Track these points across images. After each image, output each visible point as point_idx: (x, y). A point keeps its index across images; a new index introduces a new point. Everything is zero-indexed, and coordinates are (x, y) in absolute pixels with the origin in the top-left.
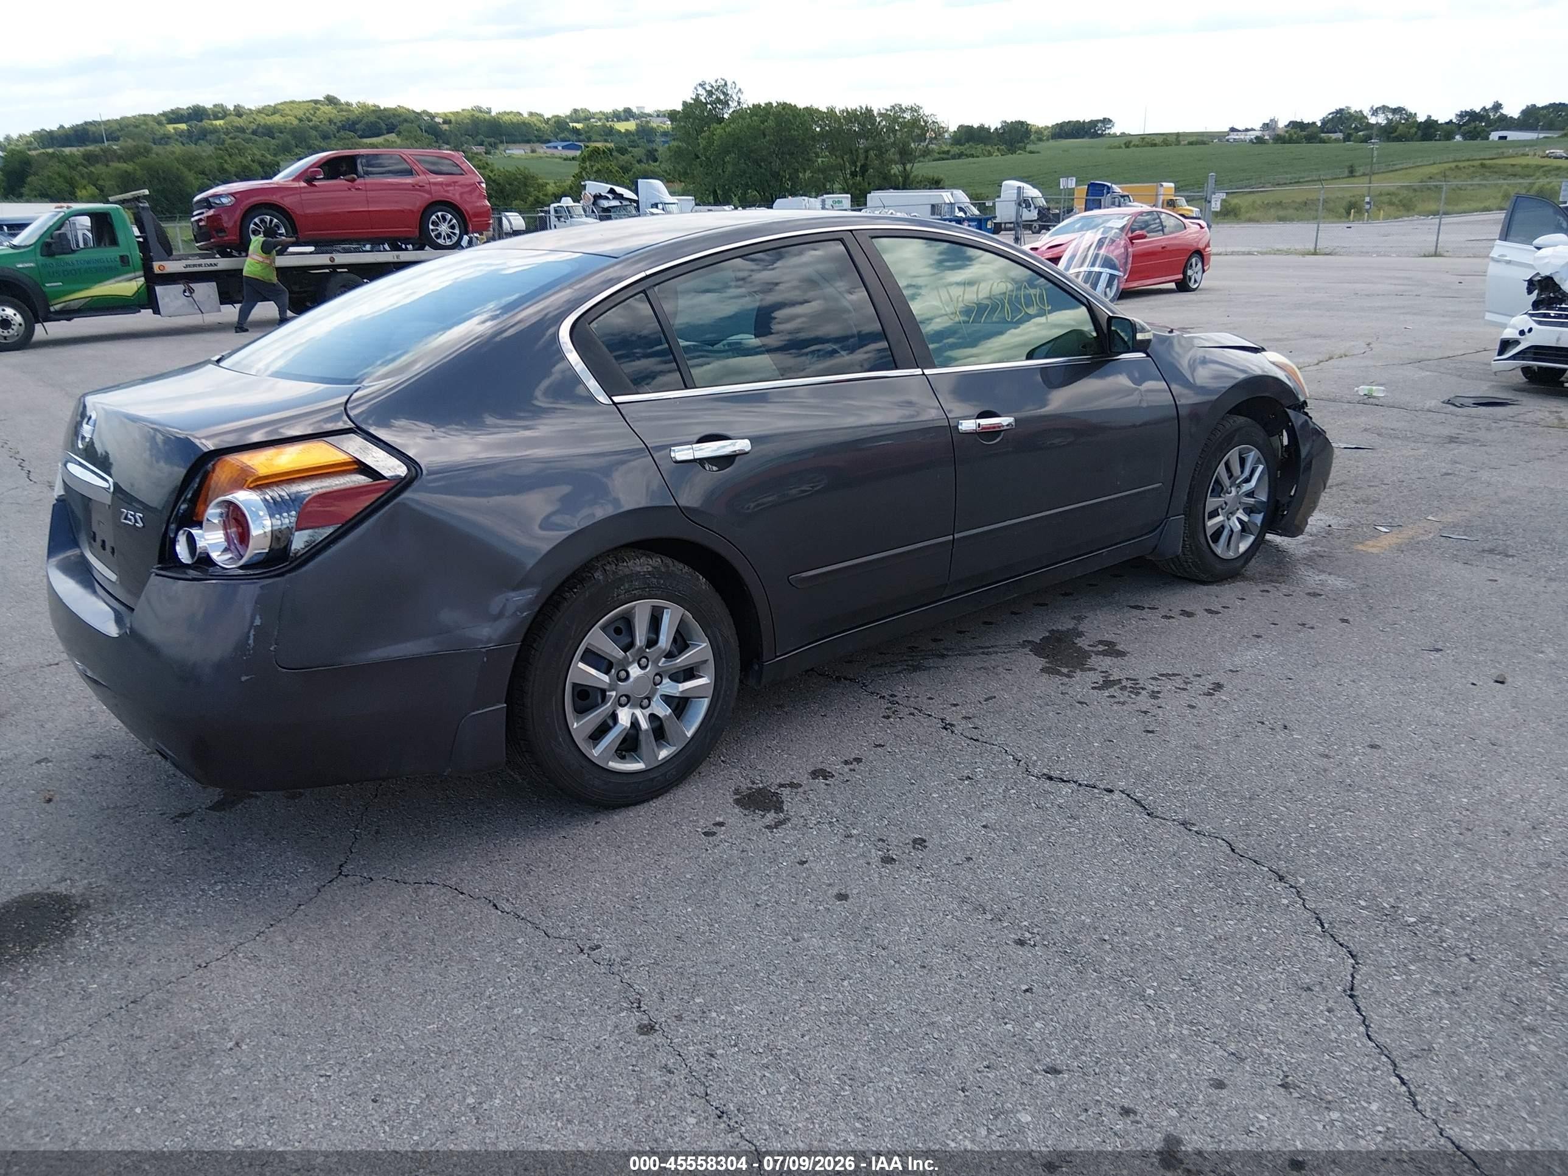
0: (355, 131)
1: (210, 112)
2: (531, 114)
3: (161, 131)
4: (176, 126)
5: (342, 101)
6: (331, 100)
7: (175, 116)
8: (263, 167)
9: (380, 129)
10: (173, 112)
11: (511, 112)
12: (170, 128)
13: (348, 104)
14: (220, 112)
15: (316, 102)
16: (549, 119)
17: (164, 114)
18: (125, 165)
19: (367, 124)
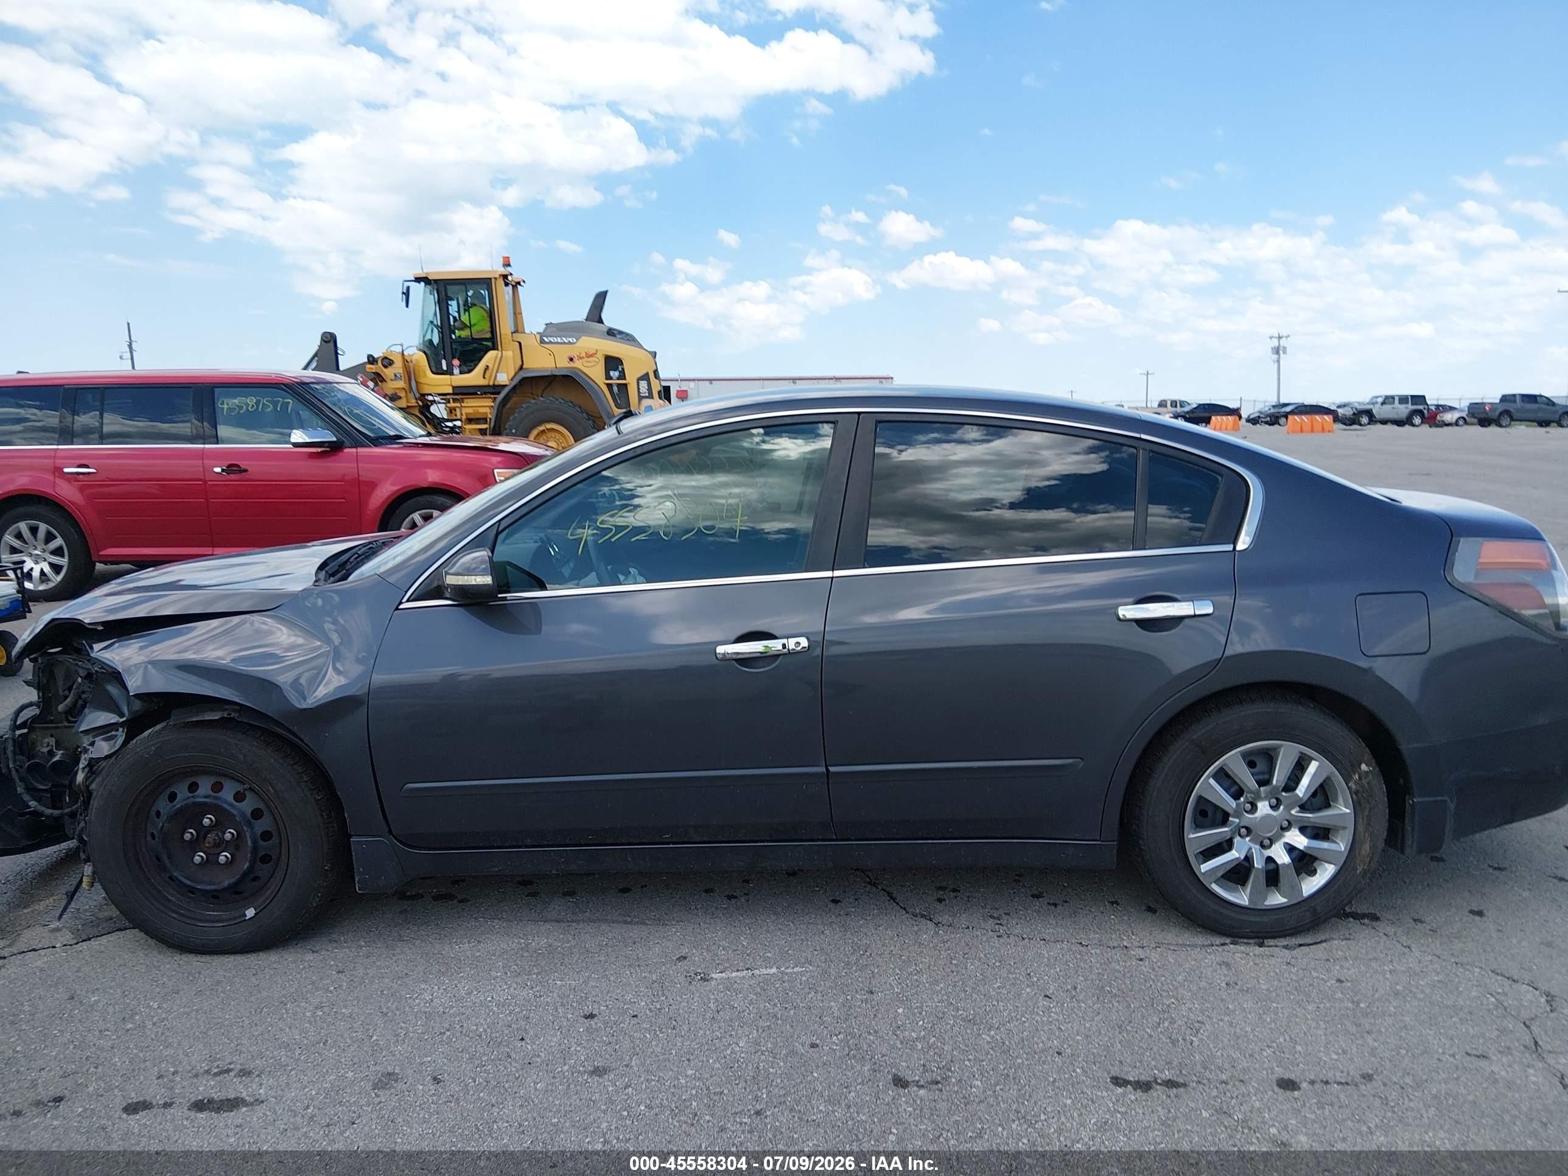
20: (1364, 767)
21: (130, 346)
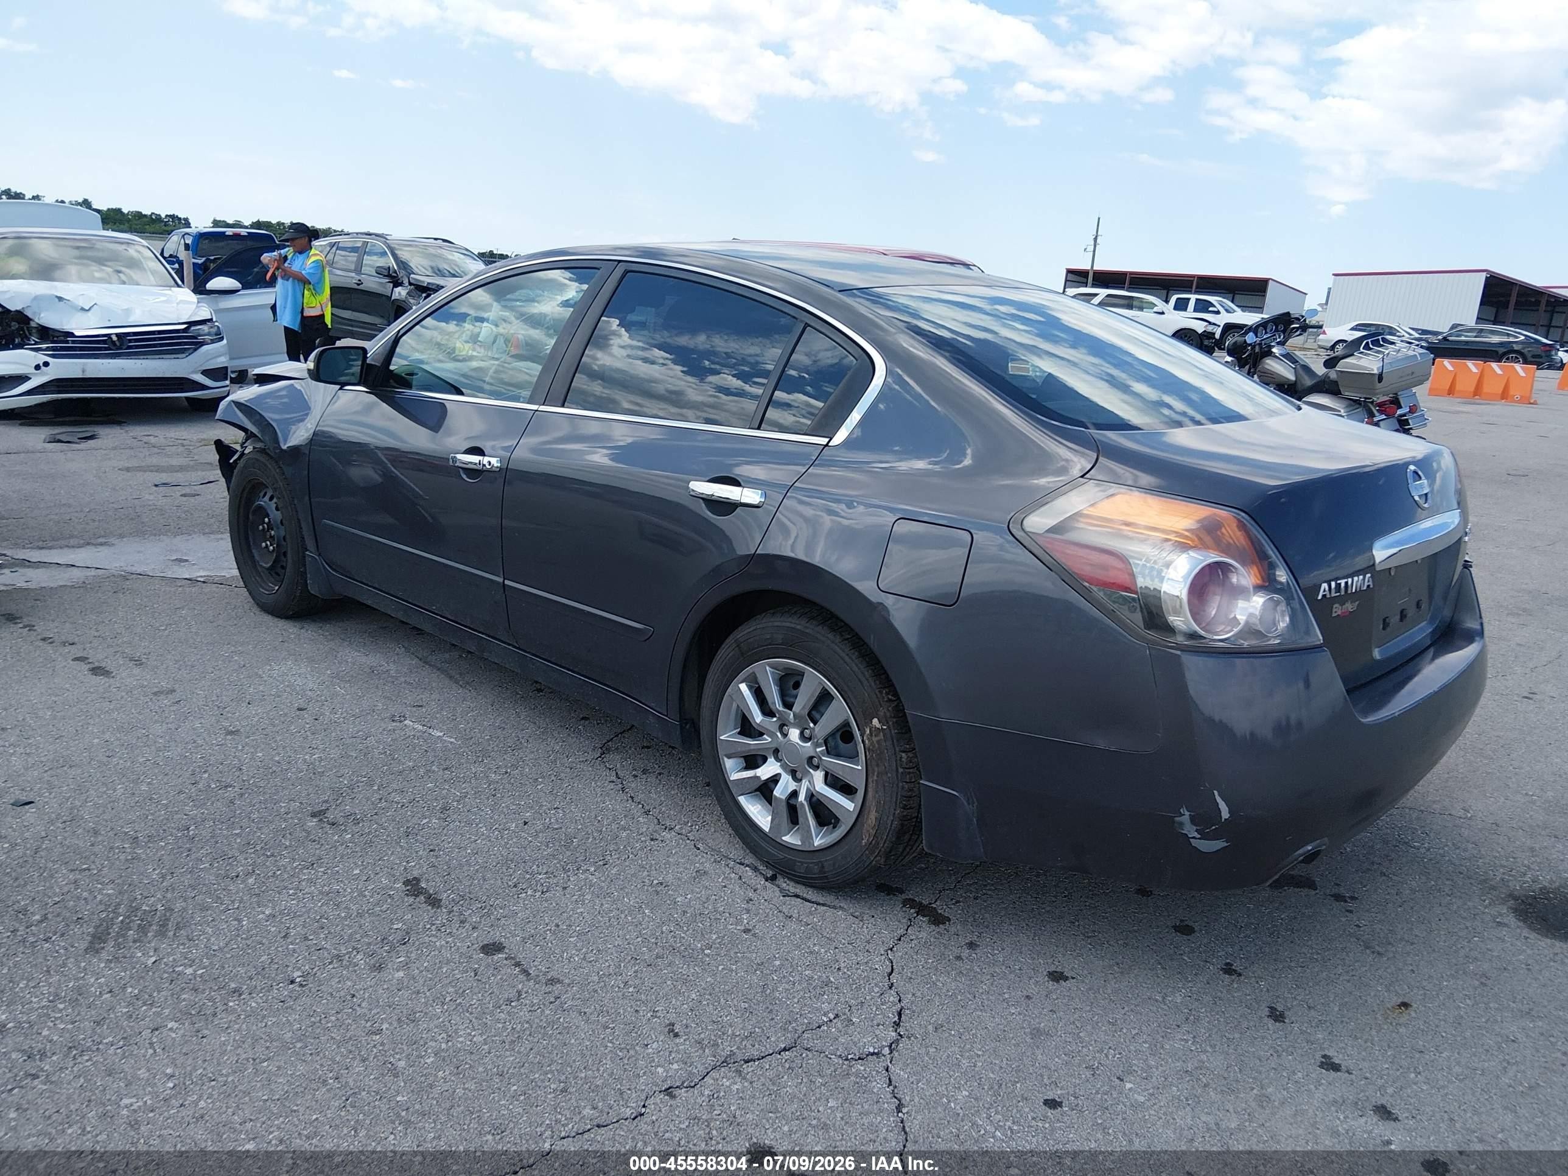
20: (875, 721)
21: (1095, 239)
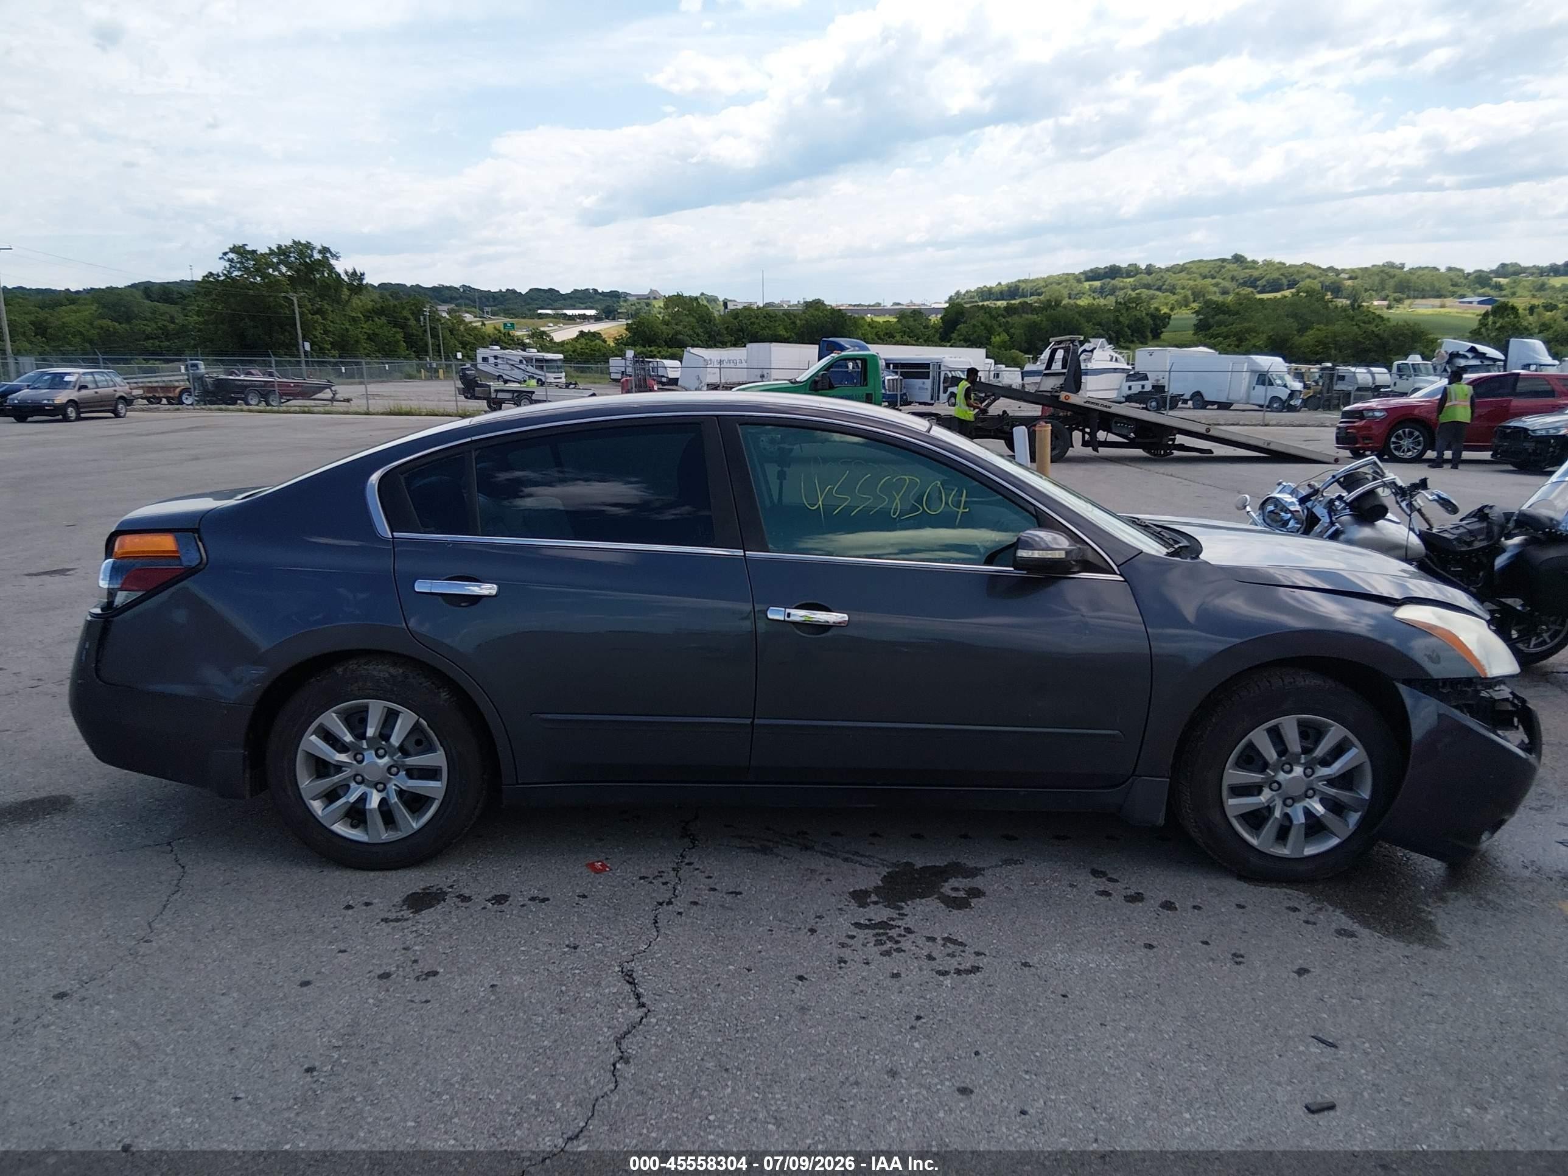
0: (1255, 287)
1: (1124, 271)
2: (1450, 269)
3: (1079, 287)
4: (1091, 283)
5: (1249, 260)
6: (1238, 259)
7: (1093, 275)
8: (1154, 320)
9: (1282, 285)
10: (1092, 271)
11: (1427, 268)
12: (1087, 285)
13: (1254, 262)
14: (1132, 271)
15: (1223, 260)
16: (1469, 274)
17: (1084, 273)
18: (1036, 316)
19: (1268, 282)
